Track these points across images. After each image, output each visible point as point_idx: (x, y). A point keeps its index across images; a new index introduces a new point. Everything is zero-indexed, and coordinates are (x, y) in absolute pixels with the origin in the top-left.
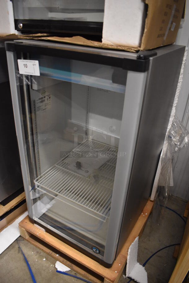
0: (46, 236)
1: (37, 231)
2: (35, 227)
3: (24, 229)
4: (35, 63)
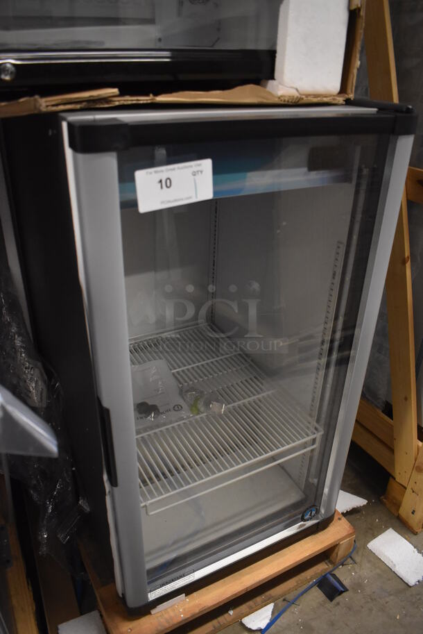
0: (196, 602)
1: (172, 614)
2: (159, 614)
4: (199, 168)
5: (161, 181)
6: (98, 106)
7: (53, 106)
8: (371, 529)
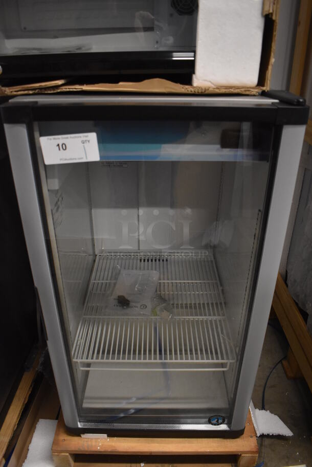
0: (113, 444)
1: (94, 444)
2: (86, 440)
3: (68, 454)
4: (87, 139)
5: (58, 145)
6: (46, 92)
7: (15, 91)
8: (287, 457)
